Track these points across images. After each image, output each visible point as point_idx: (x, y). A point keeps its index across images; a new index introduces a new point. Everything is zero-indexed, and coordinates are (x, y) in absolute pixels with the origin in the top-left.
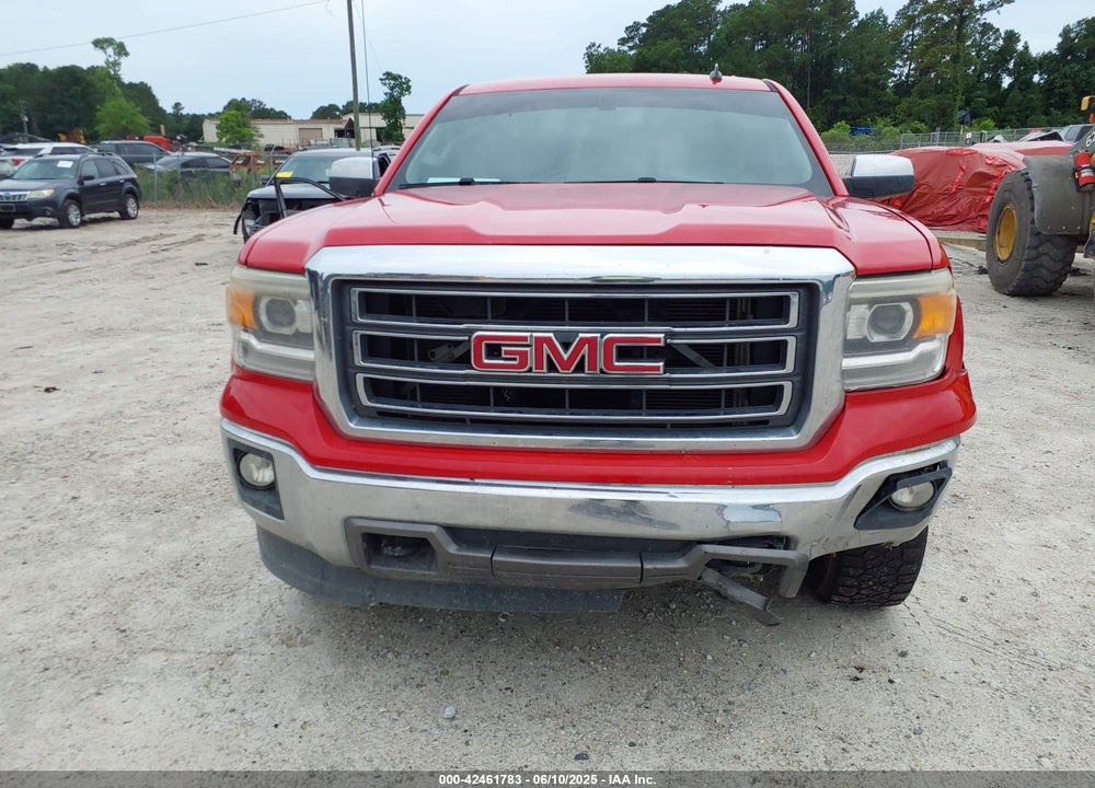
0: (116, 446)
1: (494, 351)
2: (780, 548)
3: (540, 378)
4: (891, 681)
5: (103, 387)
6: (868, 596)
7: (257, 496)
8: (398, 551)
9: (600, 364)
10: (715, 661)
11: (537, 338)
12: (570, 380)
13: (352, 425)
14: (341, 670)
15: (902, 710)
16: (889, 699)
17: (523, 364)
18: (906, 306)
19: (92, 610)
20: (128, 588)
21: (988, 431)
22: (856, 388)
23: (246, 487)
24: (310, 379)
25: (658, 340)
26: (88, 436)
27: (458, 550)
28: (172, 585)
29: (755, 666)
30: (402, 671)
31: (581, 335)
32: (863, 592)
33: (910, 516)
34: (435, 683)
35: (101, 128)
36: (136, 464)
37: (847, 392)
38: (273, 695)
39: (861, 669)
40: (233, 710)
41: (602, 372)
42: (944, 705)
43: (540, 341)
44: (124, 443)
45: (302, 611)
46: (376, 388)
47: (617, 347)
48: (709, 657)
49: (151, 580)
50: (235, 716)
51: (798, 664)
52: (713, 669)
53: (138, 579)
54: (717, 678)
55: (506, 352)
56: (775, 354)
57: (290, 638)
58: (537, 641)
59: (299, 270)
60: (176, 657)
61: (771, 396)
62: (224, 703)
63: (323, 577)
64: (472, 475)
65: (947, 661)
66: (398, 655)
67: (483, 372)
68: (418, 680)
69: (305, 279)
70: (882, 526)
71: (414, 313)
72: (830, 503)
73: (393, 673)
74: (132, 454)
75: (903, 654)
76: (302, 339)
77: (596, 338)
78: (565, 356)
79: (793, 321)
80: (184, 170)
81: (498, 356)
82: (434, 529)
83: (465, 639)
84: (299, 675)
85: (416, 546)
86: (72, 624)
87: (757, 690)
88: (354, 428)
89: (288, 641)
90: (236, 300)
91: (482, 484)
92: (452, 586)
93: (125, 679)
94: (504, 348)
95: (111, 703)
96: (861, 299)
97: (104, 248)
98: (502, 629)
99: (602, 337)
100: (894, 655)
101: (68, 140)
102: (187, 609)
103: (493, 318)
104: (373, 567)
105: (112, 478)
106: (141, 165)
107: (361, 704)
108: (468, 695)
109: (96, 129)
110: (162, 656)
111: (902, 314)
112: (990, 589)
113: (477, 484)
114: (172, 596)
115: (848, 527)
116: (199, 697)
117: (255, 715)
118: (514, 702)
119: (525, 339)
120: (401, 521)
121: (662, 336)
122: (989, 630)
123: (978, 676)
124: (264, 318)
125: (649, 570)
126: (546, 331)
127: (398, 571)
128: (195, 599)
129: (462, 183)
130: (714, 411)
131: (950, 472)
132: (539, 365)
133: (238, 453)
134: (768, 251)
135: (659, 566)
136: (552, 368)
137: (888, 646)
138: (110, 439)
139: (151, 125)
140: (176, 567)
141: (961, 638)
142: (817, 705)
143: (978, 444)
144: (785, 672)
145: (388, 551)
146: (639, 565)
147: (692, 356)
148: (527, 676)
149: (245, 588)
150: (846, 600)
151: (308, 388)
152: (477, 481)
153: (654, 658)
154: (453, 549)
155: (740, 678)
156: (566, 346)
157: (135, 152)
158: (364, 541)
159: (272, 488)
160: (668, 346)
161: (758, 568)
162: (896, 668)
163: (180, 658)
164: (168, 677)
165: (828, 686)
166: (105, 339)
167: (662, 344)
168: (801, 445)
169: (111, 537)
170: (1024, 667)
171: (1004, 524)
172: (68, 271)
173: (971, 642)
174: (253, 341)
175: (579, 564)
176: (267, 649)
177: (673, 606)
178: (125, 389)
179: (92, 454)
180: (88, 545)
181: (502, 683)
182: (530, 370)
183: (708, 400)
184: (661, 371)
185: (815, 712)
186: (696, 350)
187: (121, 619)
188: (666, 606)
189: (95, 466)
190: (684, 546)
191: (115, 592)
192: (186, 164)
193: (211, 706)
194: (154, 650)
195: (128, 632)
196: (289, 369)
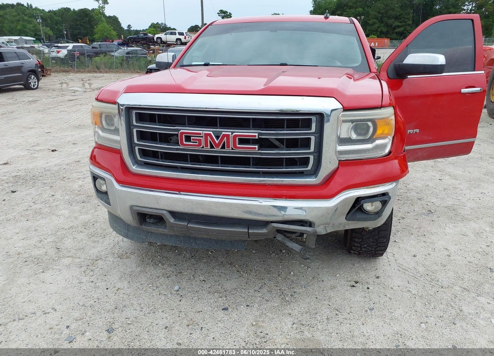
0: (74, 175)
1: (188, 138)
2: (307, 226)
3: (207, 151)
4: (368, 288)
5: (75, 150)
6: (365, 251)
7: (102, 196)
8: (152, 220)
9: (231, 145)
10: (294, 275)
11: (205, 134)
12: (220, 152)
13: (134, 167)
14: (139, 269)
15: (368, 300)
16: (364, 295)
17: (200, 144)
18: (370, 124)
19: (49, 240)
20: (64, 232)
21: (458, 182)
22: (344, 159)
23: (98, 191)
24: (120, 148)
25: (255, 136)
26: (64, 170)
27: (174, 221)
28: (81, 232)
29: (311, 278)
30: (163, 271)
31: (223, 133)
32: (363, 249)
33: (372, 216)
34: (175, 276)
35: (96, 36)
36: (80, 183)
37: (339, 161)
38: (109, 277)
39: (356, 282)
40: (92, 282)
41: (232, 149)
42: (388, 299)
43: (206, 135)
44: (78, 174)
45: (130, 245)
46: (144, 153)
47: (239, 138)
48: (292, 273)
49: (74, 230)
50: (93, 284)
51: (330, 278)
52: (292, 278)
53: (69, 229)
54: (293, 281)
55: (193, 139)
56: (306, 143)
57: (122, 255)
58: (222, 262)
59: (115, 103)
60: (76, 260)
61: (305, 162)
62: (90, 279)
63: (128, 230)
64: (179, 191)
65: (397, 281)
66: (163, 265)
67: (184, 147)
68: (168, 275)
69: (116, 106)
70: (359, 220)
71: (157, 122)
72: (327, 208)
73: (159, 271)
74: (79, 178)
75: (378, 277)
76: (116, 131)
77: (229, 135)
78: (217, 142)
79: (313, 129)
80: (128, 55)
81: (190, 141)
82: (164, 212)
83: (192, 260)
84: (121, 270)
85: (159, 219)
86: (40, 245)
87: (308, 288)
88: (134, 168)
89: (120, 257)
90: (94, 115)
91: (183, 194)
92: (177, 236)
93: (55, 267)
94: (192, 138)
95: (47, 276)
96: (346, 120)
97: (89, 90)
98: (209, 256)
99: (232, 134)
100: (374, 277)
101: (82, 43)
102: (85, 242)
103: (188, 124)
104: (143, 226)
105: (70, 188)
106: (110, 53)
107: (143, 283)
108: (187, 282)
109: (94, 37)
110: (71, 259)
111: (368, 127)
112: (429, 252)
113: (181, 194)
114: (81, 236)
115: (343, 219)
116: (81, 276)
117: (100, 284)
118: (205, 286)
119: (200, 134)
120: (151, 208)
121: (257, 134)
122: (421, 269)
123: (408, 288)
124: (104, 123)
125: (251, 233)
126: (210, 131)
127: (153, 229)
128: (89, 238)
129: (205, 65)
130: (281, 167)
131: (390, 198)
132: (206, 145)
133: (95, 178)
134: (303, 99)
135: (255, 231)
136: (212, 147)
137: (373, 273)
138: (73, 172)
139: (117, 35)
140: (85, 225)
141: (407, 272)
142: (332, 295)
143: (450, 188)
144: (323, 281)
145: (148, 220)
146: (247, 231)
147: (277, 143)
148: (213, 276)
149: (110, 235)
150: (356, 252)
151: (118, 152)
152: (181, 193)
153: (269, 272)
154: (172, 220)
155: (303, 283)
156: (217, 137)
157: (107, 47)
158: (138, 216)
159: (106, 193)
160: (260, 139)
161: (297, 234)
162: (372, 283)
163: (78, 260)
164: (71, 267)
165: (339, 288)
166: (81, 130)
167: (257, 138)
168: (317, 183)
169: (63, 211)
170: (430, 286)
171: (448, 225)
172: (73, 100)
173: (411, 274)
174: (100, 132)
175: (222, 229)
176: (111, 259)
177: (284, 251)
178: (84, 151)
179: (64, 178)
180: (53, 214)
181: (202, 278)
182: (203, 147)
183: (277, 162)
184: (257, 149)
185: (330, 298)
186: (279, 141)
187: (58, 244)
188: (281, 251)
189: (64, 183)
190: (266, 224)
191: (59, 233)
192: (128, 53)
193: (84, 279)
194: (68, 257)
195: (60, 249)
196: (113, 144)
